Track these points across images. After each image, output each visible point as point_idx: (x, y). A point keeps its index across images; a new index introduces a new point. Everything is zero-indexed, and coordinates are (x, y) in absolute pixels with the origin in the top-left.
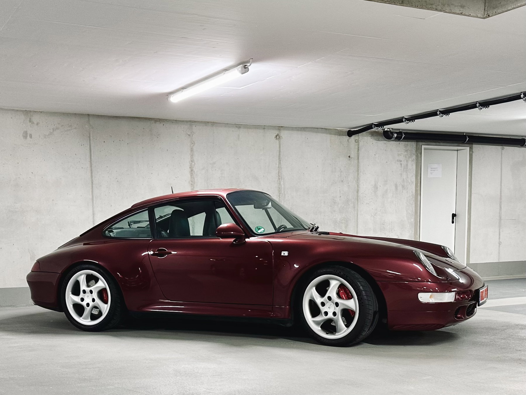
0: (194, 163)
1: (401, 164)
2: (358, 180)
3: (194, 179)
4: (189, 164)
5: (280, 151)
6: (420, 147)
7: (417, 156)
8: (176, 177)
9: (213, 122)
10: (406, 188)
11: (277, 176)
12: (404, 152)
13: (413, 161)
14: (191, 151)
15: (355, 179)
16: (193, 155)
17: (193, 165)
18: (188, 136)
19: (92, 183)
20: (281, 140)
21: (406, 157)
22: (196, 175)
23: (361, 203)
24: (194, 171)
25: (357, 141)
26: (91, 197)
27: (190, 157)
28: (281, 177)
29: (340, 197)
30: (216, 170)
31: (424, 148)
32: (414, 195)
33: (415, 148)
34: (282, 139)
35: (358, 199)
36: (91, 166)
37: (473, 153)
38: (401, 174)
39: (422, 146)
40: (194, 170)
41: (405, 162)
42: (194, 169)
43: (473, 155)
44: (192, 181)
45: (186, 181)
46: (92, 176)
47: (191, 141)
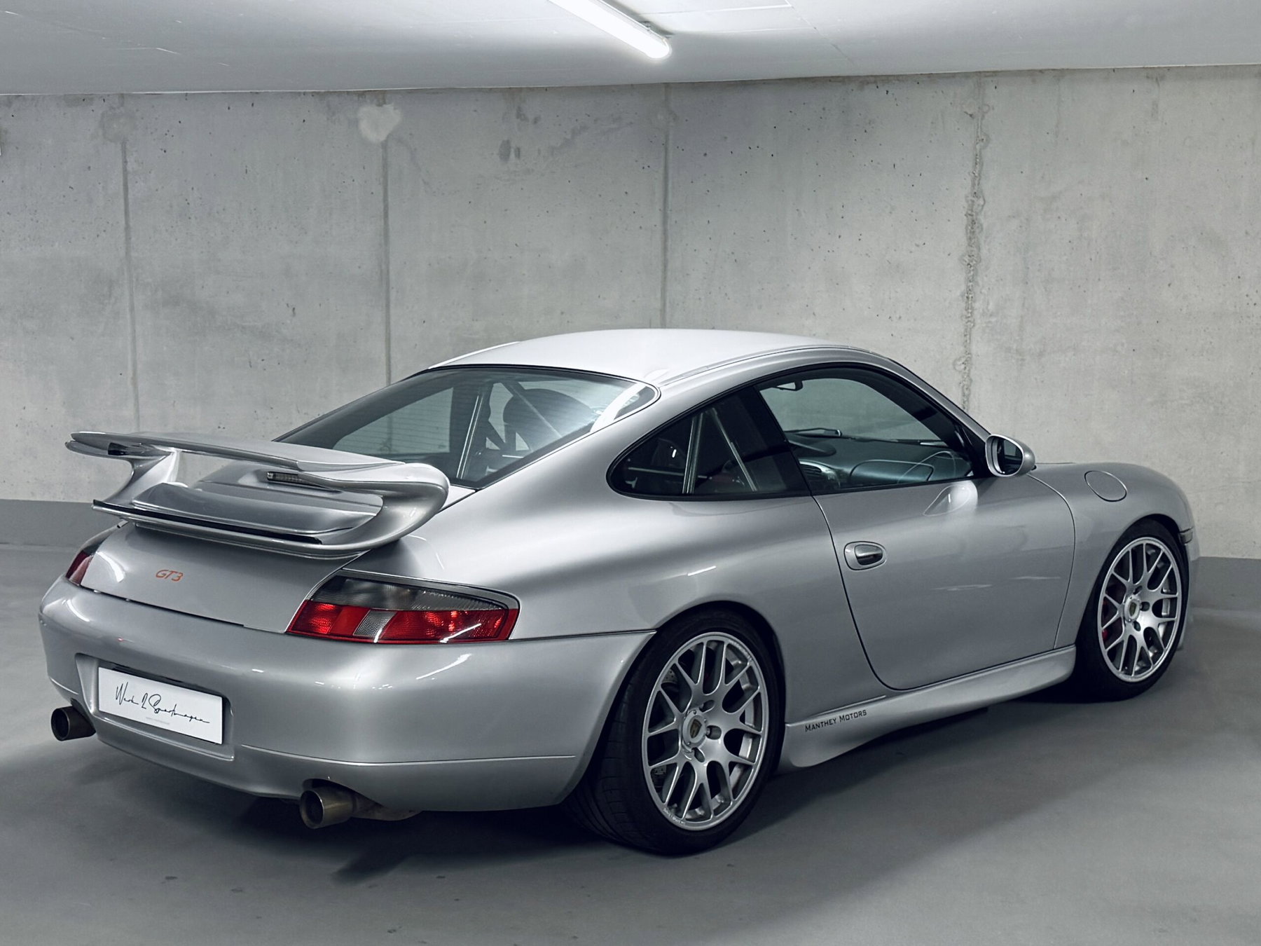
0: (981, 199)
3: (979, 249)
4: (966, 205)
8: (918, 246)
9: (1062, 70)
14: (976, 164)
16: (979, 175)
17: (979, 205)
18: (968, 116)
19: (665, 266)
22: (986, 237)
24: (981, 225)
26: (658, 305)
27: (969, 181)
30: (1059, 218)
36: (665, 222)
40: (982, 221)
42: (981, 218)
44: (970, 256)
45: (949, 255)
46: (665, 250)
47: (977, 132)
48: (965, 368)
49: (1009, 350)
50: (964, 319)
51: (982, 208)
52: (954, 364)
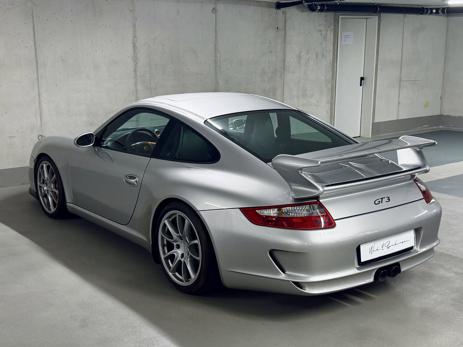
0: (136, 38)
1: (321, 34)
2: (284, 50)
3: (137, 55)
4: (132, 40)
5: (216, 24)
6: (338, 17)
7: (335, 26)
8: (120, 54)
10: (325, 56)
11: (214, 49)
12: (324, 22)
13: (331, 30)
14: (134, 27)
15: (283, 50)
16: (135, 30)
17: (136, 40)
18: (131, 11)
19: (37, 62)
20: (217, 14)
21: (326, 26)
22: (139, 51)
23: (287, 72)
24: (137, 47)
25: (284, 13)
26: (36, 77)
27: (133, 33)
28: (217, 50)
29: (269, 67)
30: (157, 45)
31: (341, 18)
32: (332, 62)
33: (333, 18)
34: (218, 12)
35: (285, 68)
36: (35, 45)
37: (381, 22)
38: (321, 43)
39: (340, 16)
40: (137, 46)
41: (325, 32)
43: (381, 23)
44: (134, 57)
45: (129, 57)
46: (36, 55)
47: (133, 16)
48: (136, 94)
49: (147, 88)
50: (134, 78)
51: (136, 42)
52: (133, 93)
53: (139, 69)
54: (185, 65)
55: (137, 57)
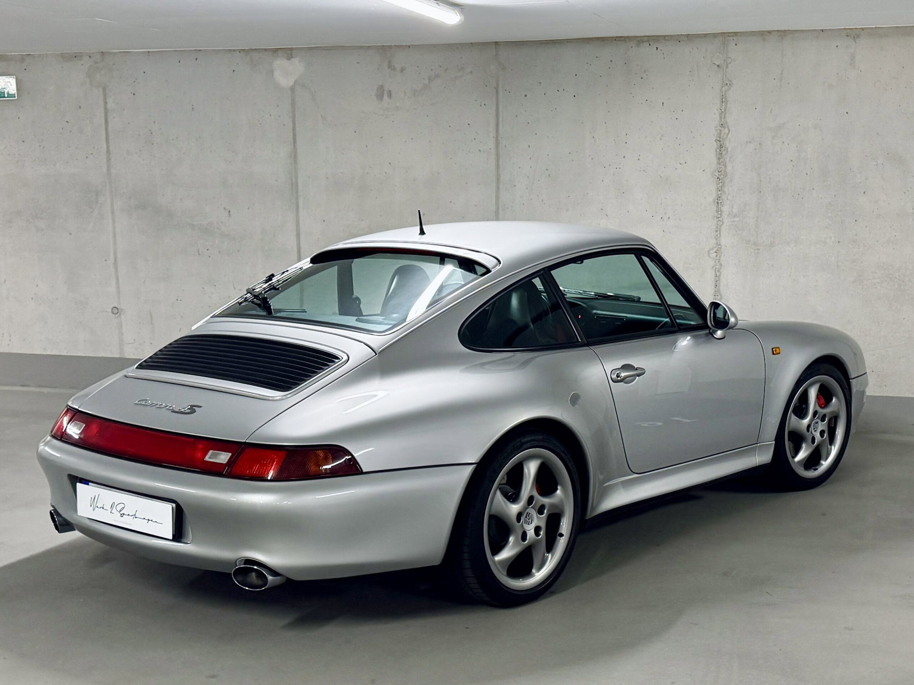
0: (727, 129)
3: (725, 166)
4: (715, 133)
8: (681, 164)
9: (785, 32)
14: (723, 102)
16: (725, 110)
17: (724, 133)
18: (716, 66)
19: (498, 179)
22: (731, 158)
24: (727, 149)
27: (717, 115)
30: (783, 143)
36: (497, 146)
42: (727, 143)
44: (718, 171)
45: (705, 171)
46: (498, 167)
47: (723, 79)
48: (717, 256)
49: (748, 242)
50: (715, 219)
52: (709, 253)
53: (728, 198)
54: (864, 193)
55: (725, 172)
